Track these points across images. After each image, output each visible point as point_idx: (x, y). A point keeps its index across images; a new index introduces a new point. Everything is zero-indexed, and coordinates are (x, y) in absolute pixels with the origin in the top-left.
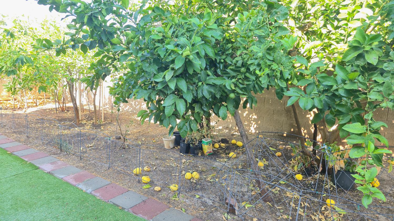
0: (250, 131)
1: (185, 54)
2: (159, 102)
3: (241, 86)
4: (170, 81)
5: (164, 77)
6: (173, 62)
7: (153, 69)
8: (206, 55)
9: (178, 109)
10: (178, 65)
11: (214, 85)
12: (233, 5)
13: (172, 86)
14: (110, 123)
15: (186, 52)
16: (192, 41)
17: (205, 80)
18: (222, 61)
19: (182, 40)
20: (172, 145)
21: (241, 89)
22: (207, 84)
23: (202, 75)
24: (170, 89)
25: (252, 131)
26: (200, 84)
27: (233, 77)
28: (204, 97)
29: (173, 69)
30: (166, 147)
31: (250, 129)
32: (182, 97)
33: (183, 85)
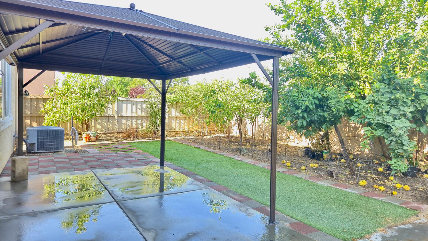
0: (365, 152)
1: (305, 104)
2: (296, 123)
3: (331, 115)
4: (300, 113)
5: (298, 112)
6: (301, 106)
7: (294, 109)
8: (315, 104)
9: (303, 124)
10: (303, 107)
11: (320, 115)
12: (332, 79)
13: (301, 115)
14: (261, 145)
15: (306, 103)
16: (309, 99)
17: (316, 113)
18: (326, 104)
19: (305, 98)
20: (303, 155)
21: (331, 116)
22: (317, 115)
23: (315, 111)
24: (300, 116)
25: (366, 152)
26: (313, 114)
27: (328, 112)
28: (315, 120)
29: (301, 109)
30: (300, 155)
31: (364, 150)
32: (305, 120)
33: (305, 115)
